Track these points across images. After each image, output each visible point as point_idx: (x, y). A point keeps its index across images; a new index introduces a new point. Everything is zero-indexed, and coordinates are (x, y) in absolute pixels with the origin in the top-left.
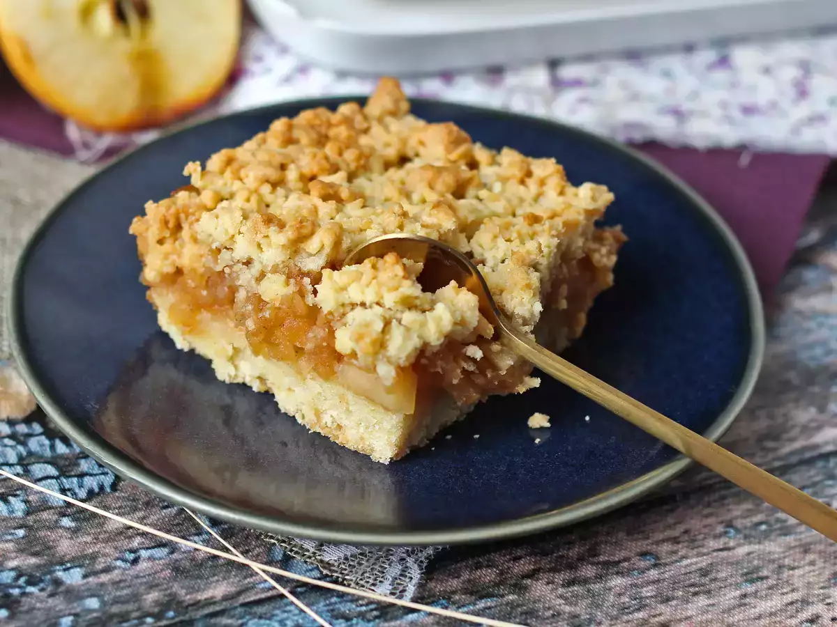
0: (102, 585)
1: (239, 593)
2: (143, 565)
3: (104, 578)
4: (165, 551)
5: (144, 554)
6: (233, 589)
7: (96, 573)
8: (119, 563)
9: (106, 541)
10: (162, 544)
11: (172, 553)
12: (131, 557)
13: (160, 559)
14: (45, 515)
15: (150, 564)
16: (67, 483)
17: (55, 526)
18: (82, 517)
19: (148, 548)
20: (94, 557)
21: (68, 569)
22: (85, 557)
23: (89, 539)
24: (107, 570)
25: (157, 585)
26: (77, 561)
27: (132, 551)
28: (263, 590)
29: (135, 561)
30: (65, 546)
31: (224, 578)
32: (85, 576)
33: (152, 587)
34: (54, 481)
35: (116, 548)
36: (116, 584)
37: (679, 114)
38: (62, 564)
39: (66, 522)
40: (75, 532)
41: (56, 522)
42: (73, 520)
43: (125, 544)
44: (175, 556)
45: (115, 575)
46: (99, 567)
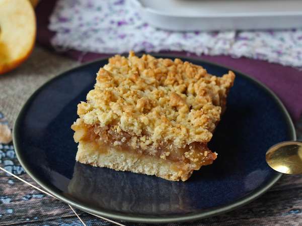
0: (16, 205)
1: (62, 214)
2: (32, 200)
3: (17, 203)
4: (42, 196)
5: (34, 196)
6: (61, 212)
7: (15, 201)
8: (24, 198)
9: (22, 190)
10: (42, 193)
11: (44, 197)
12: (29, 196)
13: (39, 198)
14: (4, 179)
15: (35, 200)
16: (15, 168)
17: (6, 182)
18: (16, 180)
19: (36, 194)
20: (16, 195)
21: (6, 198)
22: (13, 195)
23: (16, 189)
24: (19, 200)
25: (35, 207)
26: (10, 196)
27: (30, 195)
28: (71, 214)
29: (30, 198)
30: (8, 190)
31: (59, 208)
32: (11, 201)
33: (33, 208)
34: (10, 167)
35: (25, 193)
36: (20, 205)
37: (279, 53)
38: (4, 196)
39: (11, 182)
40: (12, 185)
41: (7, 181)
42: (13, 181)
43: (28, 192)
44: (45, 198)
45: (21, 202)
46: (17, 199)
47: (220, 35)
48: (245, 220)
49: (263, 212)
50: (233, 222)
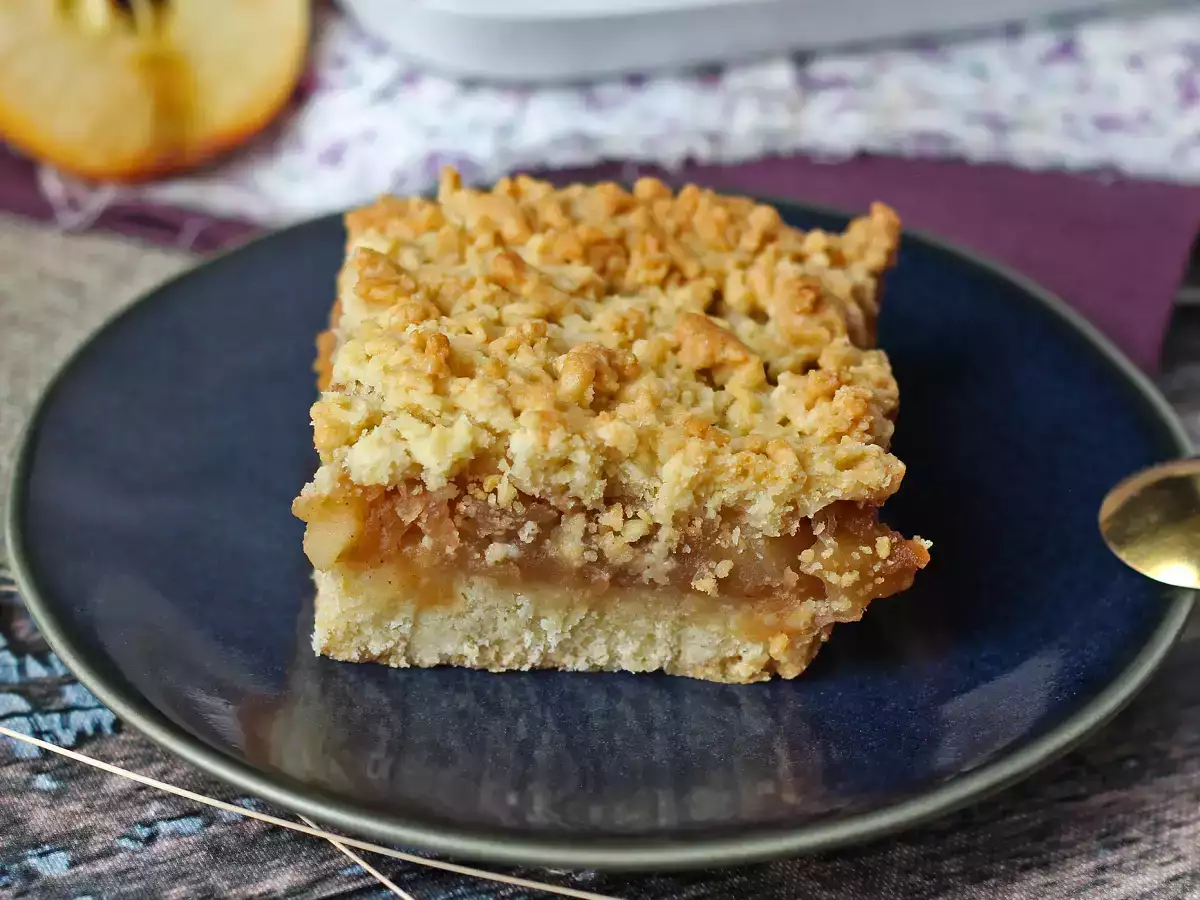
0: (99, 876)
1: (312, 885)
2: (163, 845)
3: (102, 866)
4: (198, 822)
5: (163, 827)
6: (303, 878)
7: (89, 860)
8: (125, 843)
9: (106, 809)
10: (191, 812)
11: (208, 825)
12: (144, 832)
13: (190, 834)
14: (10, 772)
15: (173, 843)
16: (43, 722)
17: (26, 788)
18: (68, 772)
19: (170, 819)
20: (85, 835)
21: (45, 854)
22: (72, 835)
23: (78, 807)
24: (108, 853)
25: (185, 875)
26: (60, 842)
27: (146, 824)
28: (351, 879)
29: (151, 839)
30: (42, 819)
31: (289, 862)
32: (73, 864)
33: (176, 877)
34: (23, 720)
35: (121, 820)
36: (121, 874)
37: (997, 124)
38: (36, 847)
39: (43, 782)
40: (56, 796)
41: (28, 782)
42: (54, 779)
43: (134, 813)
44: (213, 829)
45: (120, 861)
46: (95, 849)
47: (735, 80)
48: (1070, 806)
49: (1132, 764)
50: (1026, 821)
